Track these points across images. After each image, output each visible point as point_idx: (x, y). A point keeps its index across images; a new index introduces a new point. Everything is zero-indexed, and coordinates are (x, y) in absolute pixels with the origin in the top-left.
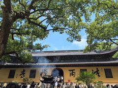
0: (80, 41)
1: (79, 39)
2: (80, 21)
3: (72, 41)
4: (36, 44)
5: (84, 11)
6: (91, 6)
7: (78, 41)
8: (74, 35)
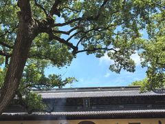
0: (134, 71)
1: (131, 67)
2: (138, 35)
3: (118, 71)
4: (50, 76)
5: (148, 20)
6: (160, 12)
7: (130, 71)
8: (122, 60)
